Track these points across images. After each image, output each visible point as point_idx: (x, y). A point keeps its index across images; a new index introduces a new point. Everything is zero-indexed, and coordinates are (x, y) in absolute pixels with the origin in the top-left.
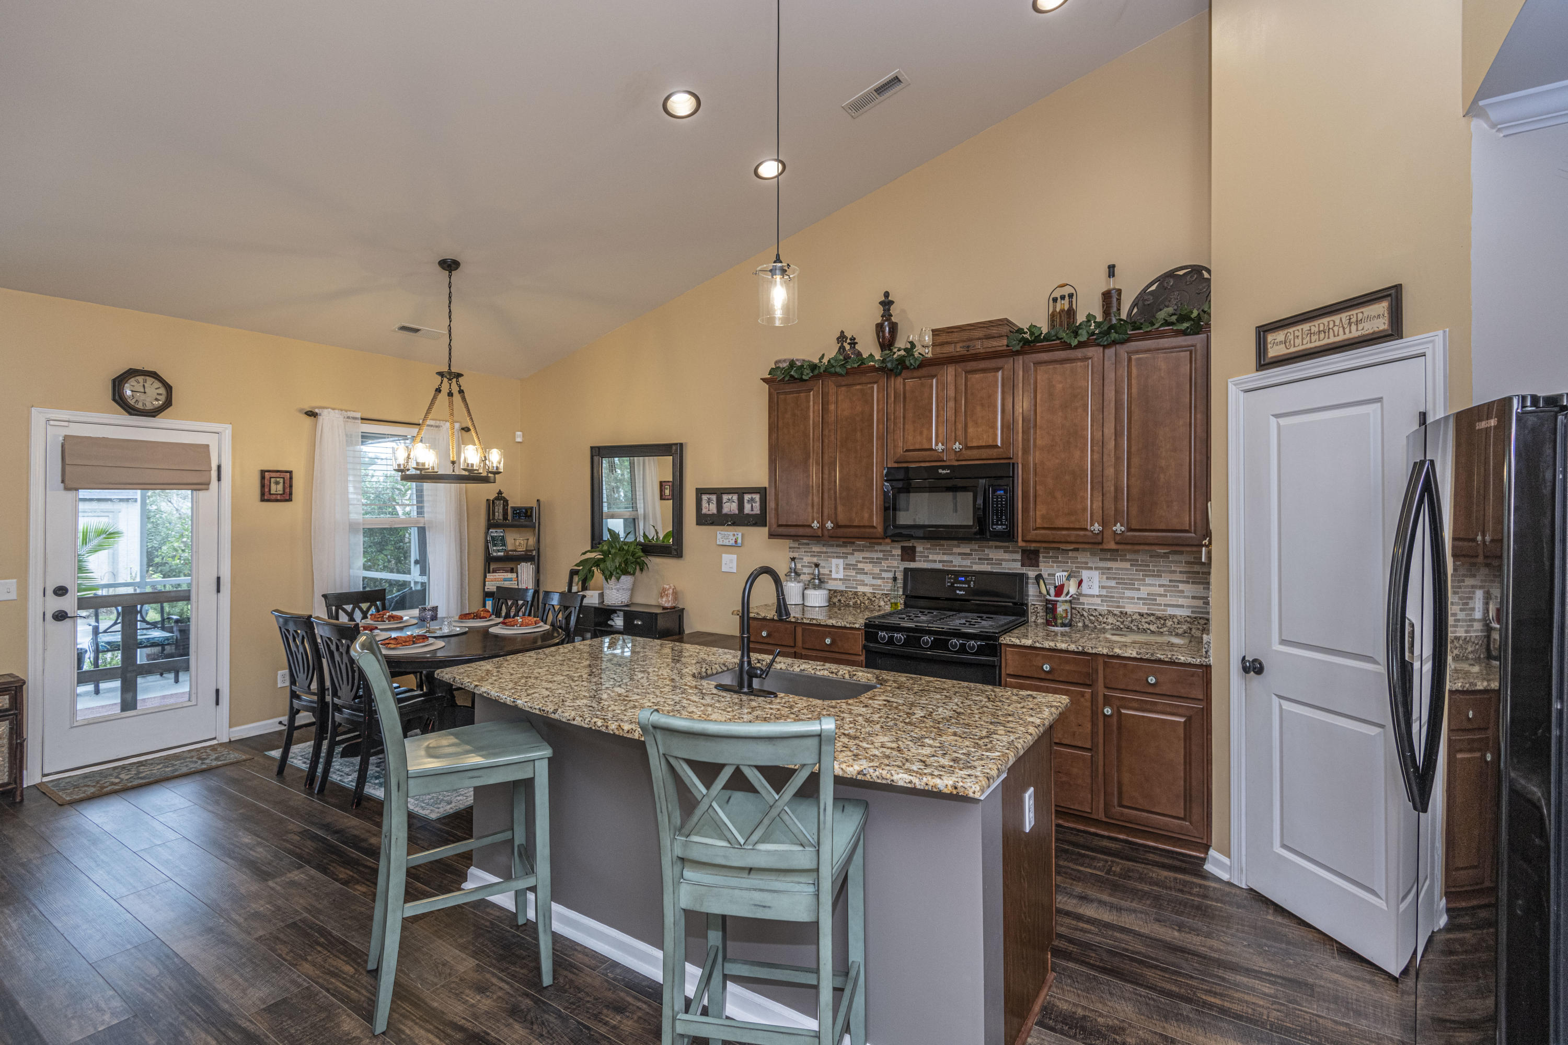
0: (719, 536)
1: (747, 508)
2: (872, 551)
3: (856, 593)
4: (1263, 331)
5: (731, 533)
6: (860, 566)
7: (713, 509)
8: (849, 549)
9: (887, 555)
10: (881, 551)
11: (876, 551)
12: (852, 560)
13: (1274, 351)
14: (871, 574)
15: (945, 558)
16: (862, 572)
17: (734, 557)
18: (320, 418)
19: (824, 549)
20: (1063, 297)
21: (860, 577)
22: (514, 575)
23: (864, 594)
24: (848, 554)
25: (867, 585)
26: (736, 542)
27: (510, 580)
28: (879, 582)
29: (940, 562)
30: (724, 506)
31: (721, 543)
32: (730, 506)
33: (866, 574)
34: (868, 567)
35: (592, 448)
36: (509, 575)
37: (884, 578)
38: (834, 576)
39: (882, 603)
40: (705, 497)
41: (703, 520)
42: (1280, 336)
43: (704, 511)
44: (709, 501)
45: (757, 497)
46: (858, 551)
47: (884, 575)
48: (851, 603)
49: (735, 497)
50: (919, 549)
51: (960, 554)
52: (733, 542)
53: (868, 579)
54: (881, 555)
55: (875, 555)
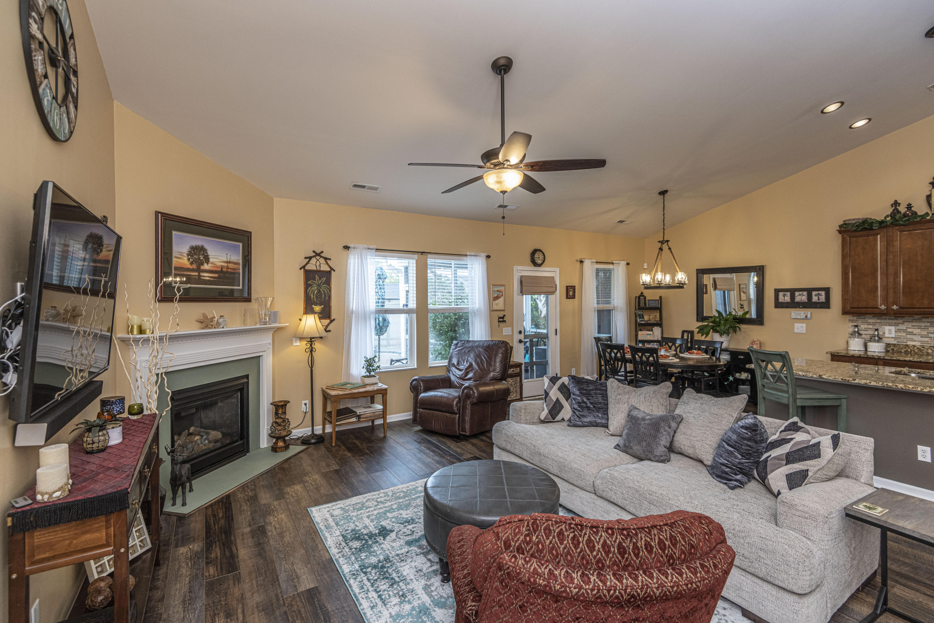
0: (793, 314)
1: (815, 299)
2: (920, 322)
3: (907, 346)
5: (803, 313)
6: (909, 330)
7: (788, 299)
8: (900, 321)
10: (928, 322)
11: (924, 322)
12: (901, 327)
14: (919, 335)
16: (912, 333)
17: (804, 325)
18: (584, 263)
19: (879, 321)
21: (908, 336)
22: (651, 333)
23: (914, 346)
24: (899, 323)
25: (916, 341)
26: (806, 317)
27: (650, 335)
28: (927, 339)
30: (796, 298)
31: (795, 317)
32: (801, 297)
33: (915, 335)
34: (916, 331)
35: (697, 270)
36: (650, 333)
38: (887, 335)
40: (781, 294)
41: (778, 305)
43: (780, 300)
44: (784, 296)
45: (823, 293)
46: (908, 322)
48: (903, 351)
49: (805, 293)
52: (804, 317)
53: (917, 338)
54: (928, 324)
55: (923, 325)
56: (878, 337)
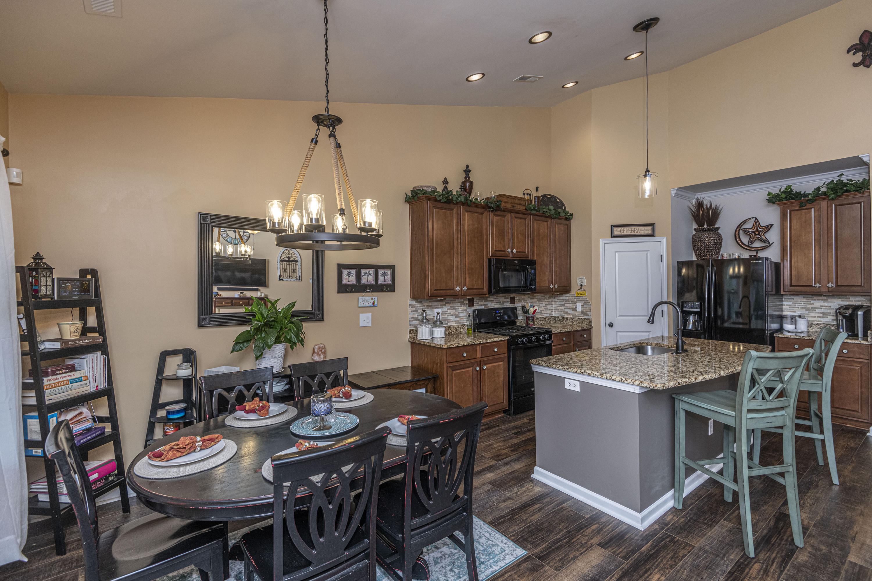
0: (360, 300)
1: (381, 280)
2: (454, 303)
3: (449, 327)
4: (613, 226)
5: (370, 298)
6: (449, 311)
7: (353, 280)
8: (443, 303)
9: (462, 304)
10: (459, 302)
11: (457, 302)
12: (444, 309)
13: (616, 233)
14: (454, 315)
15: (485, 303)
16: (450, 314)
17: (370, 315)
19: (430, 304)
20: (527, 194)
21: (449, 318)
23: (453, 327)
24: (443, 305)
25: (452, 321)
26: (373, 304)
28: (458, 319)
29: (483, 305)
30: (362, 278)
31: (362, 305)
32: (367, 278)
33: (452, 315)
34: (453, 312)
35: (201, 215)
37: (460, 317)
39: (462, 330)
40: (345, 271)
41: (342, 288)
42: (619, 229)
43: (344, 282)
44: (349, 274)
45: (389, 272)
46: (448, 303)
47: (461, 315)
48: (447, 333)
49: (372, 272)
50: (475, 300)
51: (490, 301)
52: (371, 304)
53: (453, 318)
54: (459, 304)
55: (456, 305)
56: (440, 321)
